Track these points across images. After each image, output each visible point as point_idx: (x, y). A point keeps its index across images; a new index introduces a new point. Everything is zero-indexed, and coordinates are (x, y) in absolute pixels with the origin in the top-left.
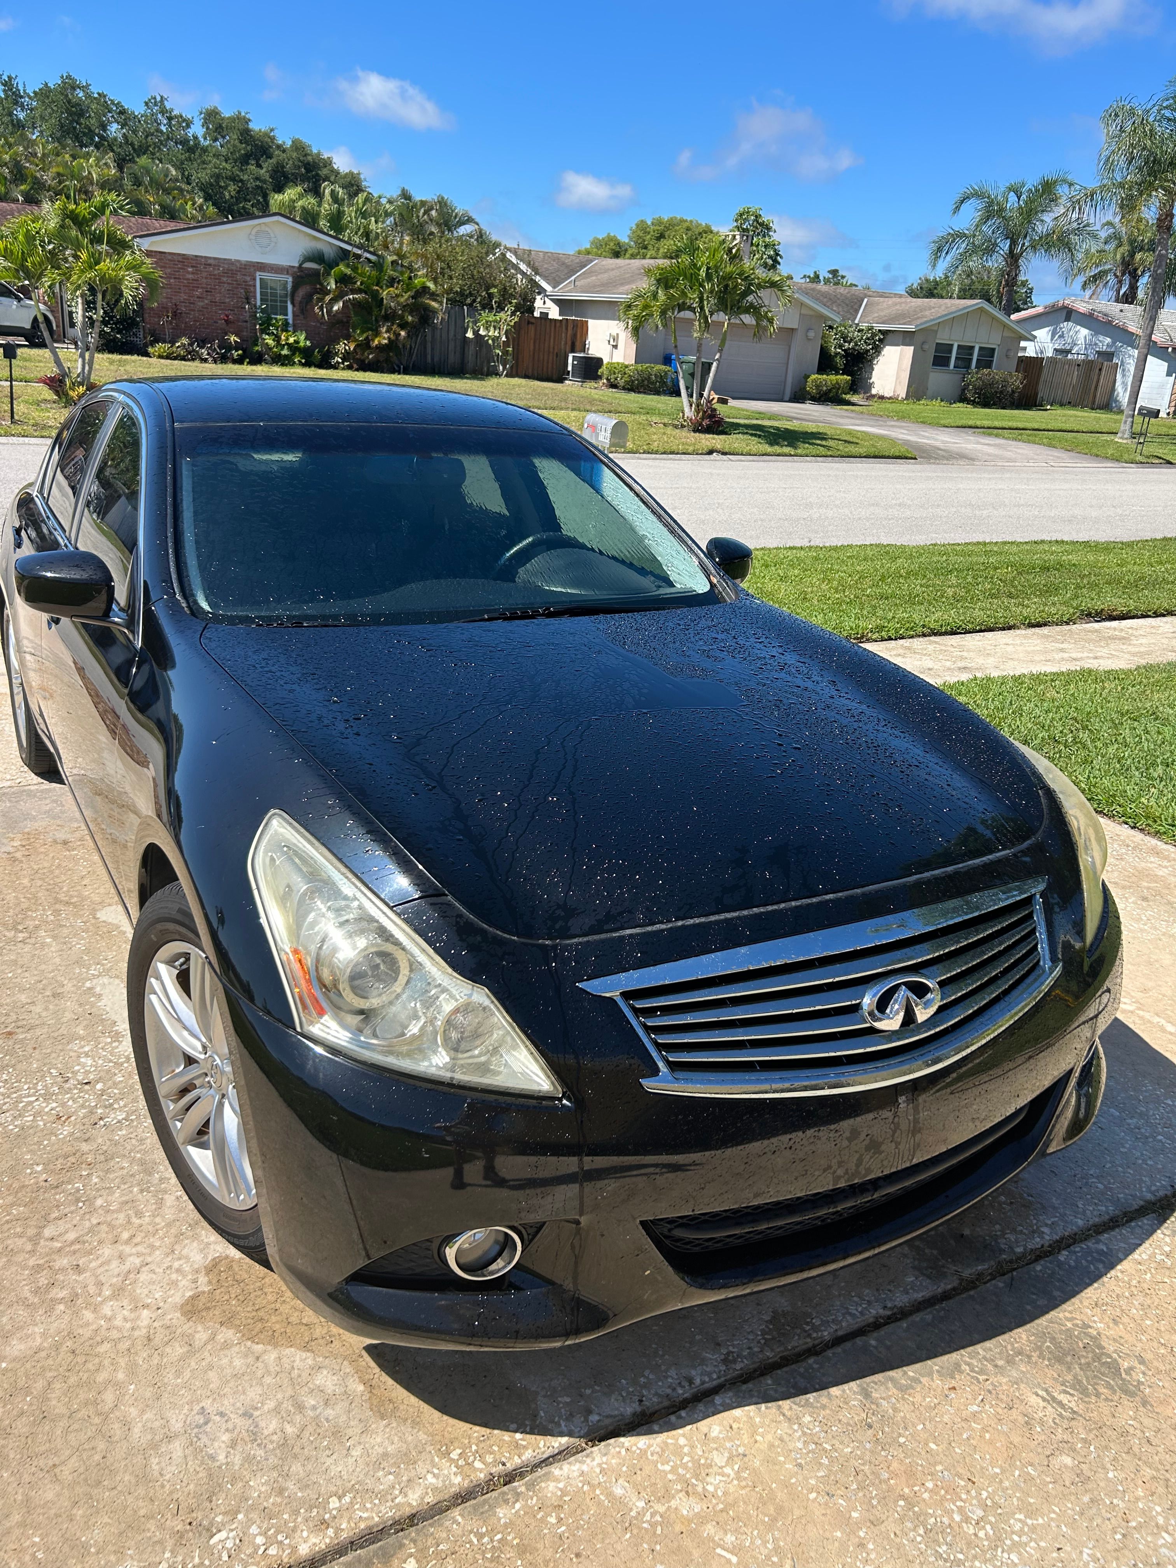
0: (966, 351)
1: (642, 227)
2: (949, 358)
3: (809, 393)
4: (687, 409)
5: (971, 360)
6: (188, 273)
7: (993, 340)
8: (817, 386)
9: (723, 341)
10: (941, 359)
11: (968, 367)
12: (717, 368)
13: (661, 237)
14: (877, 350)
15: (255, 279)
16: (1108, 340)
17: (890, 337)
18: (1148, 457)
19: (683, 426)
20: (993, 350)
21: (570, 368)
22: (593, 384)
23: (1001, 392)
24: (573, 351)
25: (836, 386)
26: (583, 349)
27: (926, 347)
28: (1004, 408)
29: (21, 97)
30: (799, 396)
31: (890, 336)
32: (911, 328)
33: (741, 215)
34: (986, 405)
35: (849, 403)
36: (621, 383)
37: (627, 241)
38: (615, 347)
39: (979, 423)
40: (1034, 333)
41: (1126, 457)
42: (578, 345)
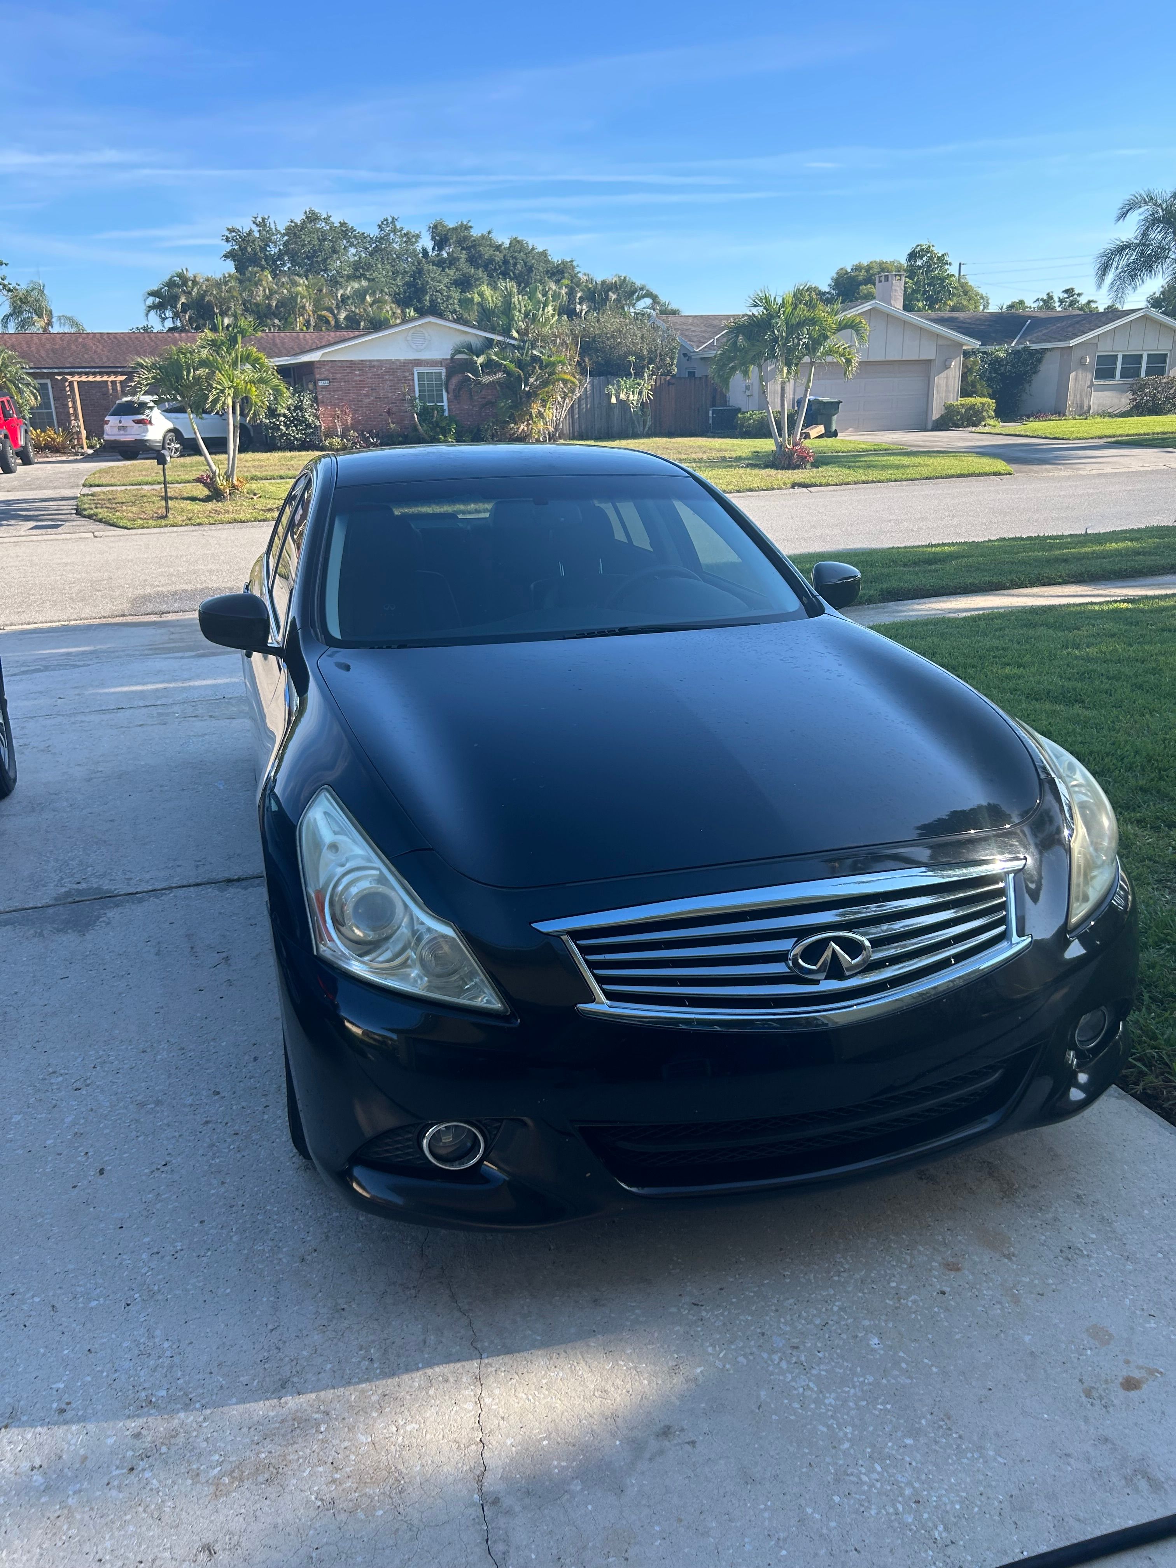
0: (1133, 360)
2: (1114, 369)
5: (1139, 368)
6: (356, 375)
7: (1167, 346)
10: (1107, 370)
11: (1133, 375)
14: (1038, 368)
15: (413, 374)
17: (1047, 356)
20: (1165, 356)
21: (711, 422)
24: (714, 405)
26: (722, 402)
27: (1086, 361)
29: (273, 235)
30: (941, 423)
31: (1048, 353)
32: (1068, 344)
42: (720, 398)
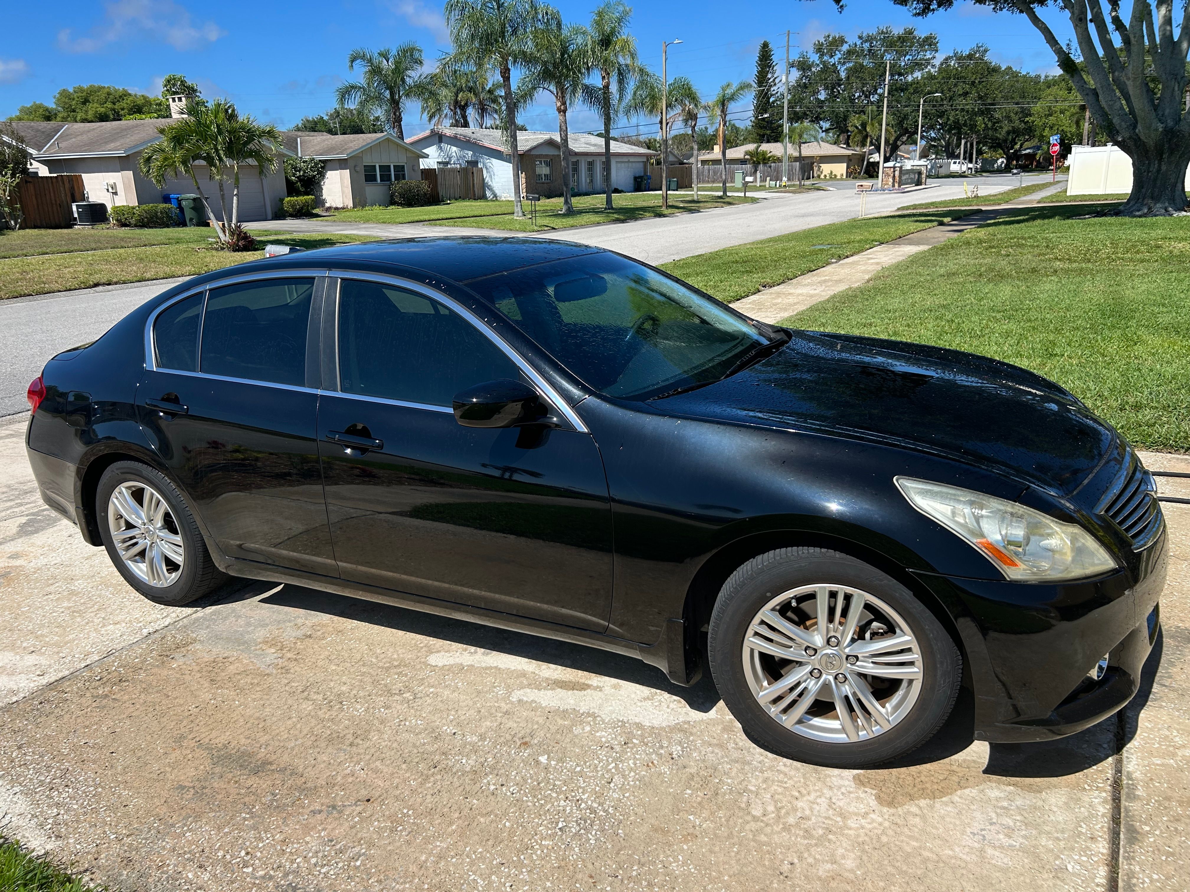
0: (385, 169)
1: (64, 94)
2: (375, 175)
3: (287, 212)
4: (221, 235)
5: (390, 175)
7: (402, 160)
8: (293, 206)
9: (237, 179)
10: (370, 177)
11: (389, 179)
12: (238, 201)
13: (85, 102)
14: (322, 175)
16: (470, 153)
17: (328, 165)
18: (540, 226)
19: (223, 249)
20: (403, 166)
21: (76, 215)
22: (104, 226)
23: (418, 195)
24: (74, 201)
25: (306, 204)
26: (83, 198)
27: (358, 169)
28: (422, 206)
30: (280, 215)
31: (329, 163)
32: (344, 156)
33: (169, 81)
34: (410, 205)
35: (317, 216)
36: (133, 221)
37: (54, 107)
38: (115, 193)
39: (422, 218)
40: (425, 151)
41: (528, 228)
42: (77, 195)
